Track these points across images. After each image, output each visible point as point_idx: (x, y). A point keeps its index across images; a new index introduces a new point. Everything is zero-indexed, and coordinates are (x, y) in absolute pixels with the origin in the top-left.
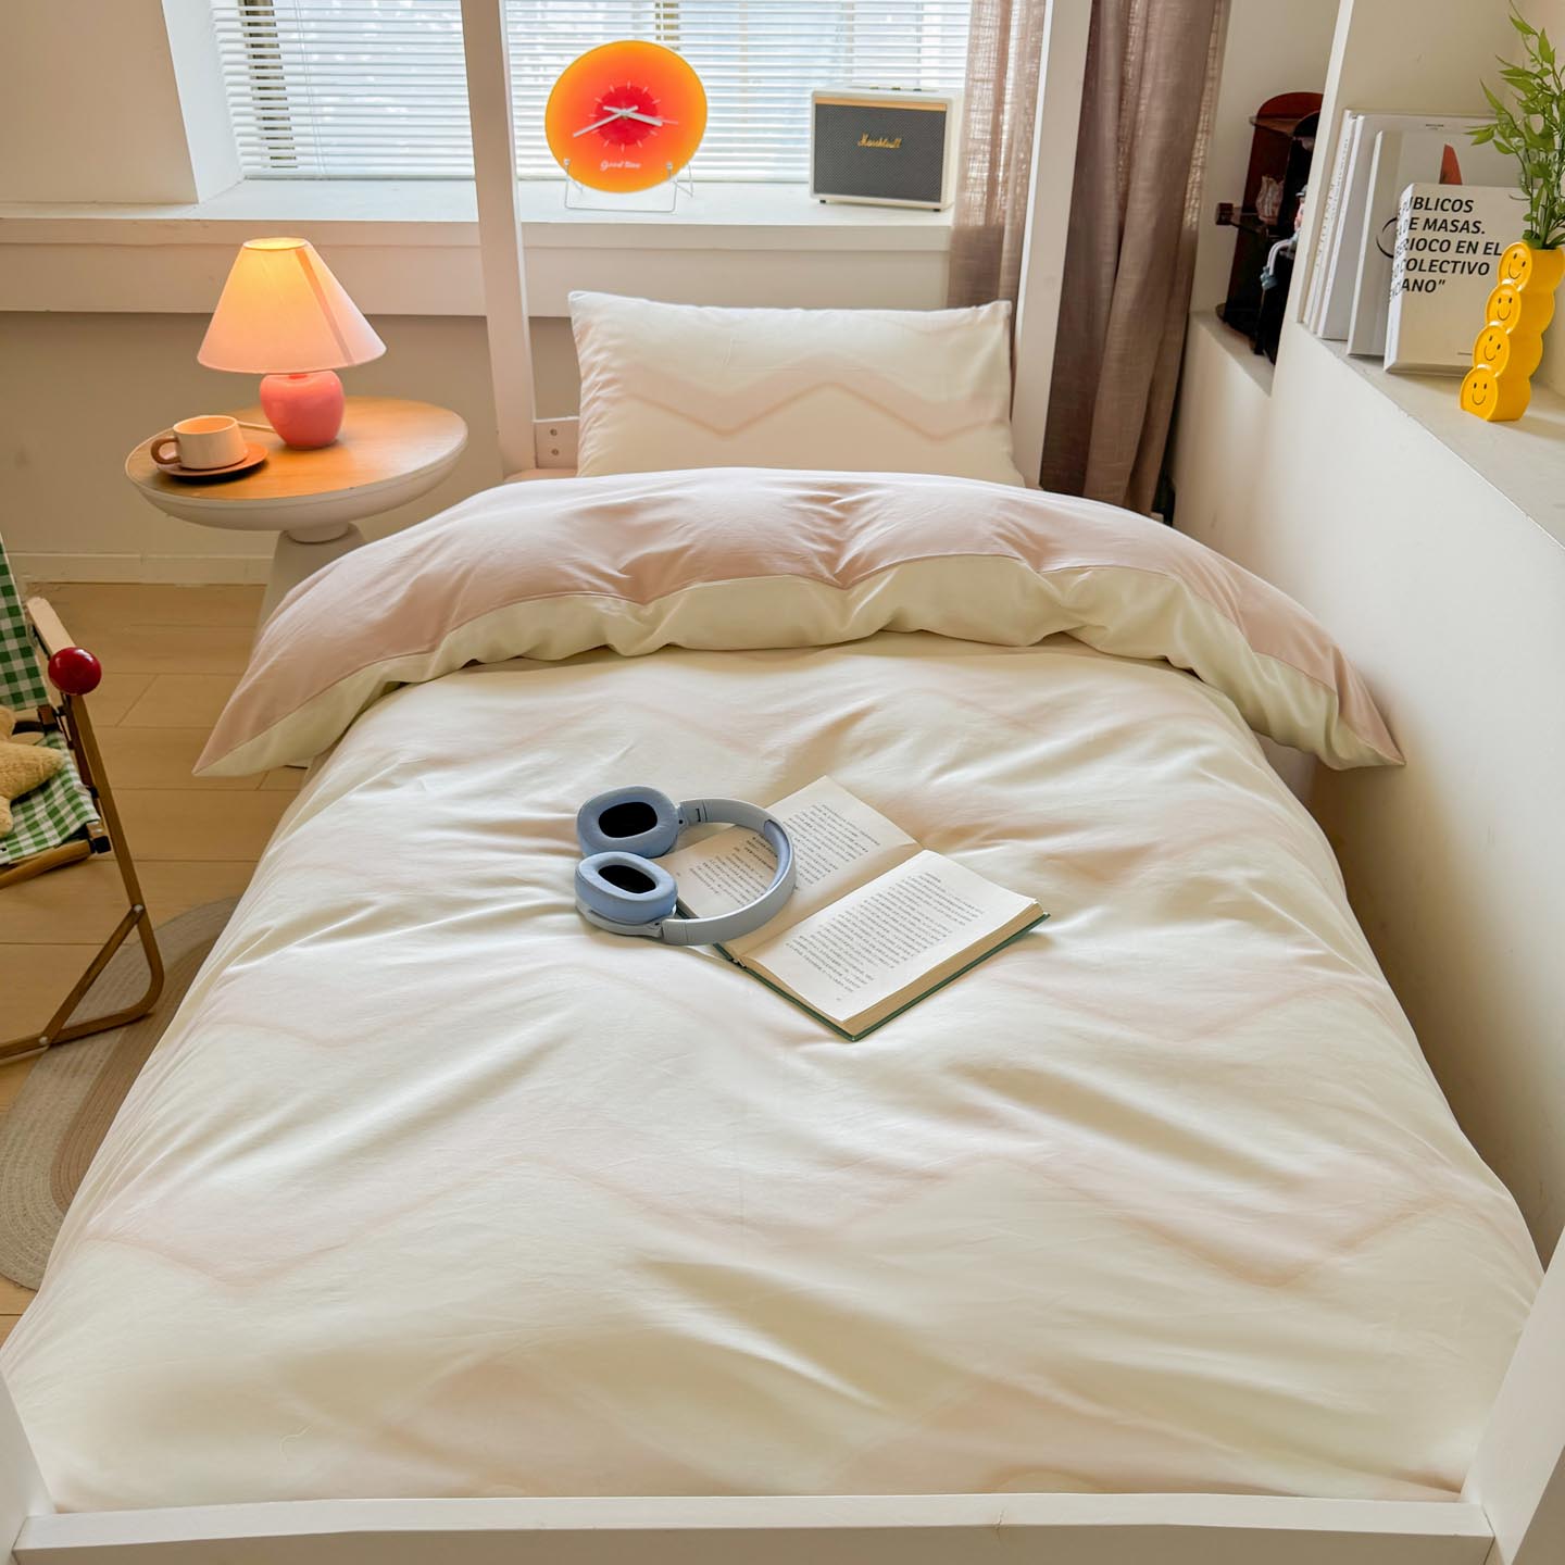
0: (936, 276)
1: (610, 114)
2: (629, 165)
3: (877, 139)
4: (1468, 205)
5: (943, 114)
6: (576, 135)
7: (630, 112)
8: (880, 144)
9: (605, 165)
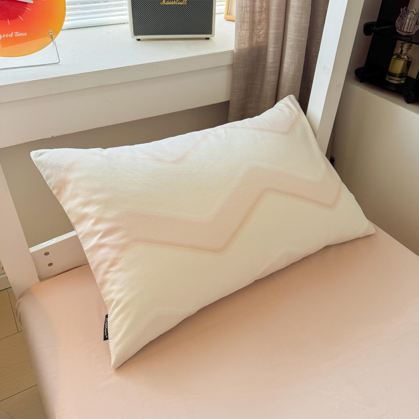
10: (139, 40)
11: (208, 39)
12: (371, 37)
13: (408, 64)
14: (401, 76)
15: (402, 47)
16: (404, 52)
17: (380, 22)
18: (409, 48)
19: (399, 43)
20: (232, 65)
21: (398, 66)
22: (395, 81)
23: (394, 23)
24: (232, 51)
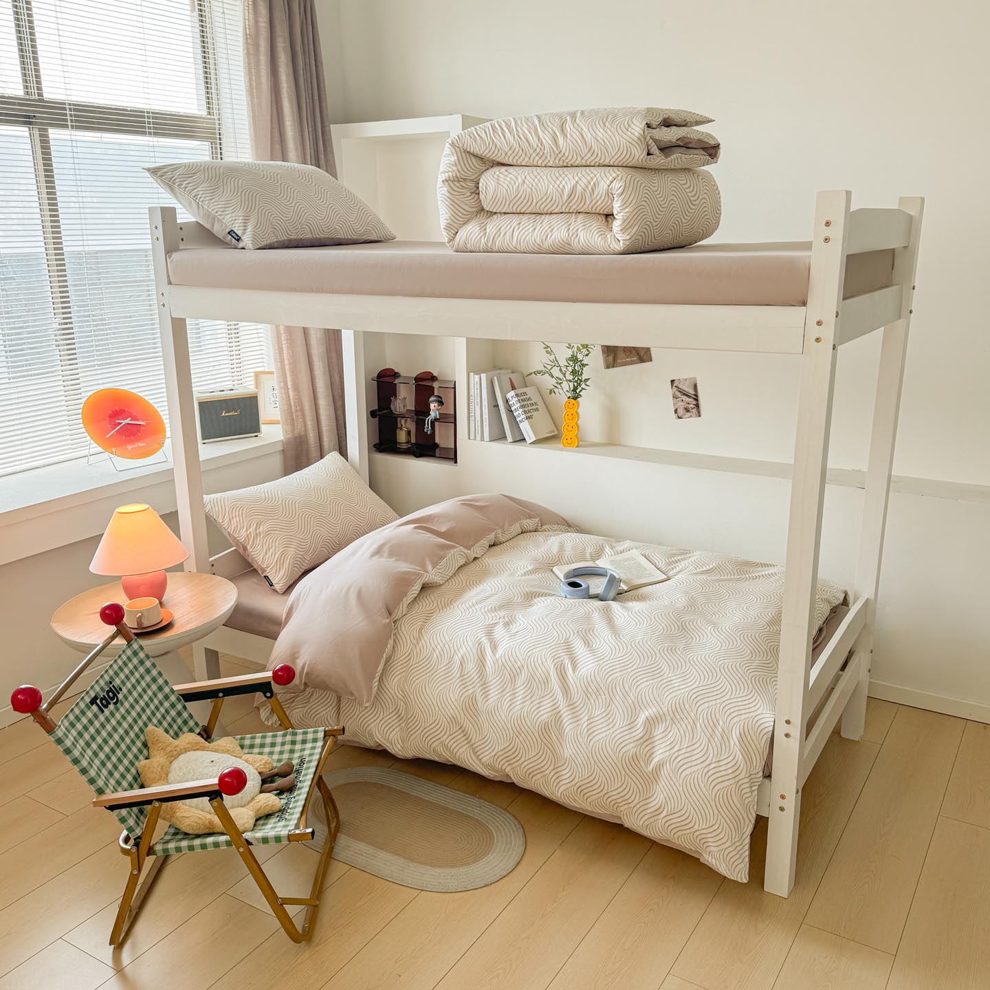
0: (277, 462)
1: (120, 424)
2: (140, 444)
3: (229, 412)
4: (525, 394)
5: (257, 397)
6: (108, 436)
7: (128, 421)
8: (231, 414)
9: (130, 447)
10: (204, 443)
11: (256, 436)
12: (377, 419)
13: (409, 433)
14: (407, 443)
15: (401, 422)
16: (404, 426)
17: (380, 408)
18: (406, 421)
19: (399, 419)
20: (283, 450)
21: (402, 437)
22: (404, 446)
23: (390, 408)
24: (282, 441)
